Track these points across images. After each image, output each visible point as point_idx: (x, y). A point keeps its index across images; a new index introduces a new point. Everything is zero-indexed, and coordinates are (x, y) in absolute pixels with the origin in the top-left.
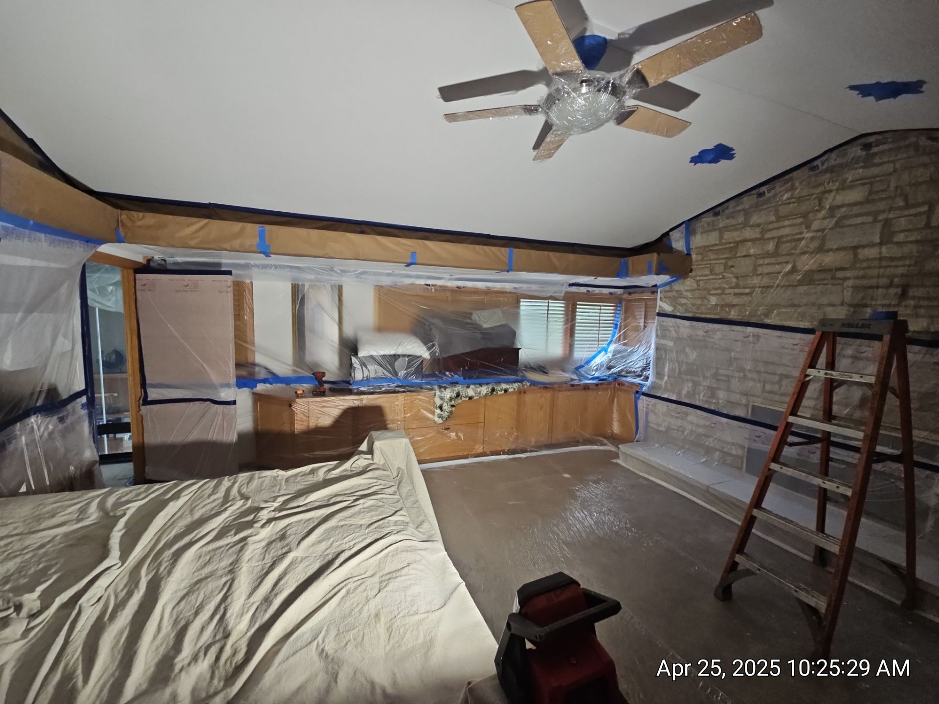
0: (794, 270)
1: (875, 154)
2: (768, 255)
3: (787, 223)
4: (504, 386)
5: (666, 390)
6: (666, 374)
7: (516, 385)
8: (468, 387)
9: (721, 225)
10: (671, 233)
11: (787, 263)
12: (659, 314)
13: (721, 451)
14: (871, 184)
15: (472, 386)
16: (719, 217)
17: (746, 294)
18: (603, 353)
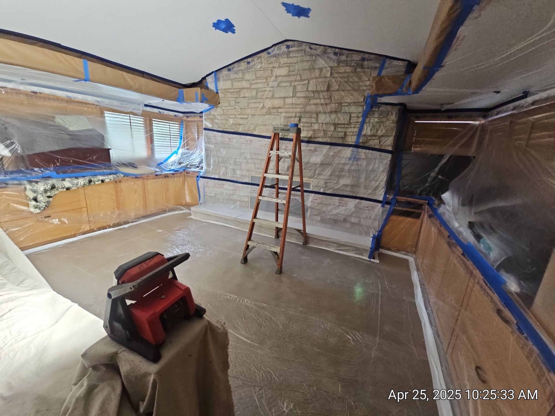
0: (263, 107)
1: (291, 52)
2: (253, 98)
3: (260, 81)
5: (213, 173)
6: (212, 164)
7: (111, 177)
9: (232, 77)
10: (207, 78)
11: (261, 102)
12: (205, 129)
14: (289, 66)
16: (231, 72)
17: (246, 118)
18: (175, 155)
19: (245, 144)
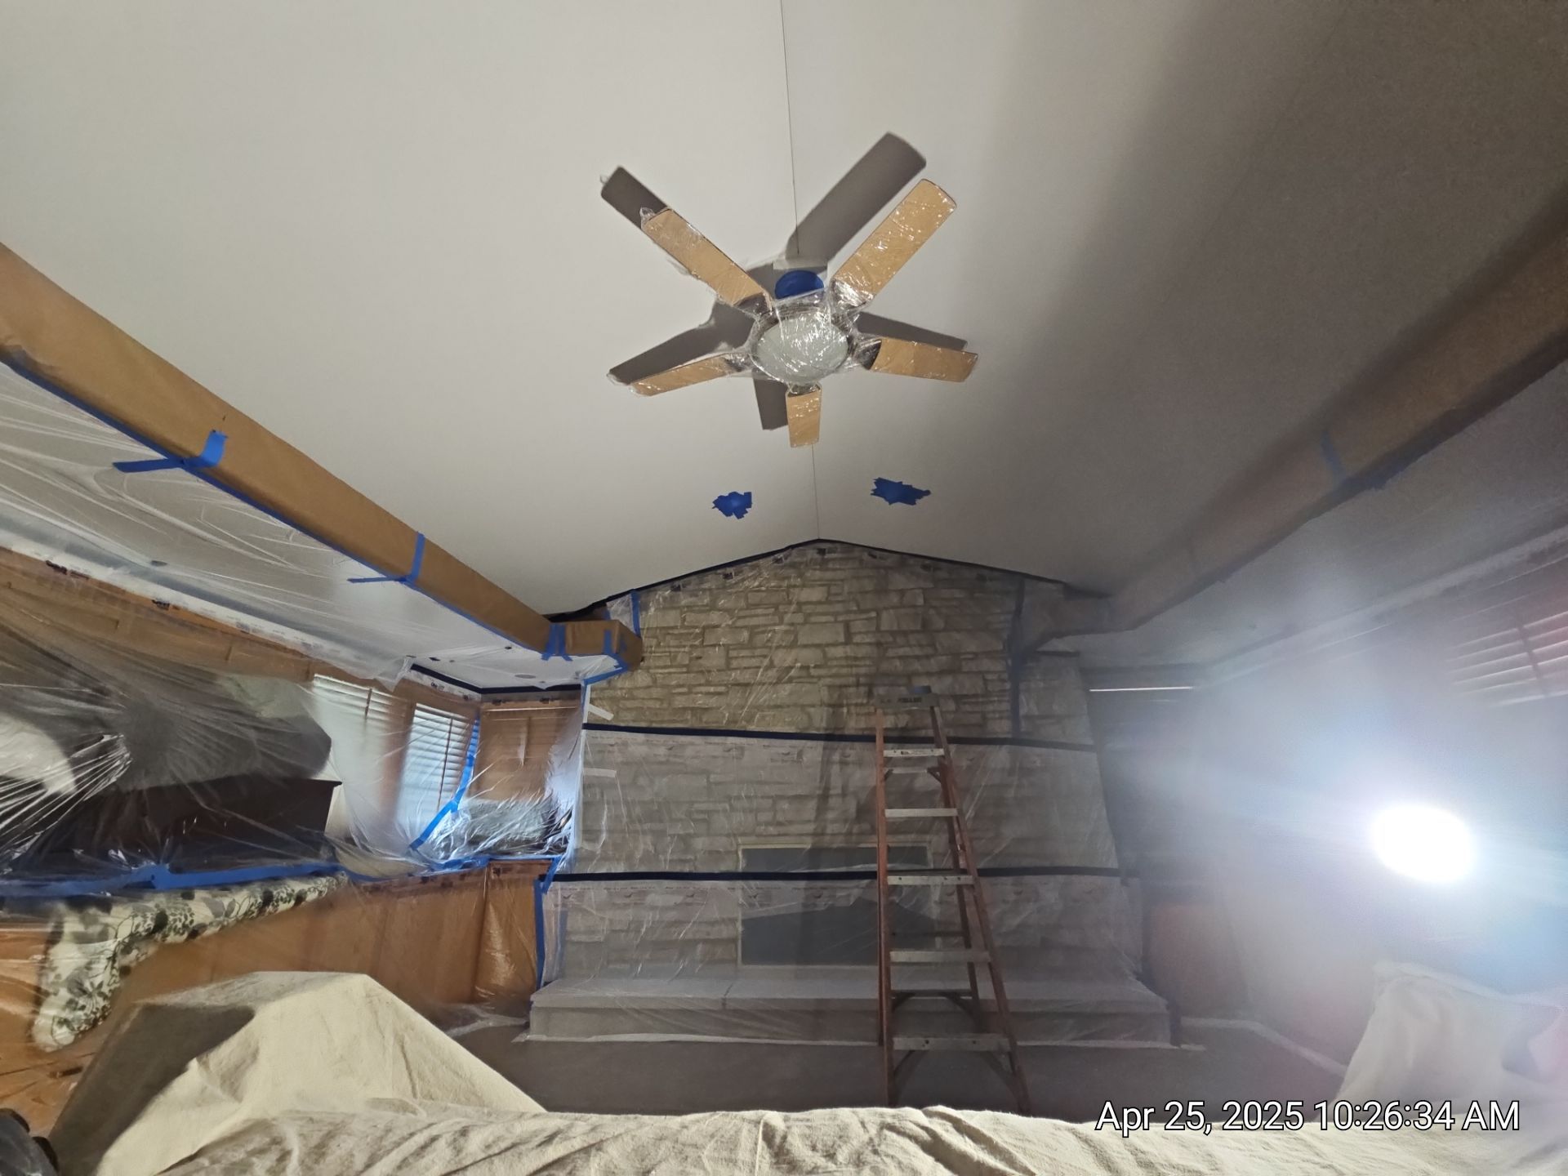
0: (771, 666)
1: (829, 560)
2: (741, 646)
3: (759, 611)
4: (297, 886)
5: (605, 858)
6: (604, 828)
7: (323, 883)
8: (188, 895)
9: (683, 603)
10: (608, 604)
11: (765, 656)
12: (587, 726)
13: (705, 941)
14: (829, 586)
15: (199, 894)
16: (681, 593)
17: (719, 694)
18: (449, 815)
19: (724, 757)
